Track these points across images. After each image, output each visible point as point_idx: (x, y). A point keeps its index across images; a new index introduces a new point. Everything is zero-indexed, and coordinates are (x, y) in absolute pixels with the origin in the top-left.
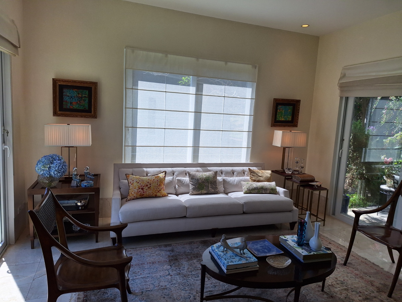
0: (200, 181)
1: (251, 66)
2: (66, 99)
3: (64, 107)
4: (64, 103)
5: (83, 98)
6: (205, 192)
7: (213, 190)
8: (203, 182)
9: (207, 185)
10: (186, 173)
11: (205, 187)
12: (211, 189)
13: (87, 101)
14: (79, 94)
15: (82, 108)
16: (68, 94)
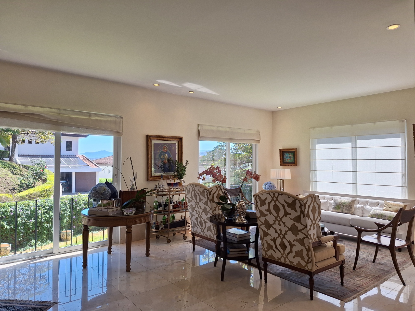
0: (338, 204)
1: (398, 121)
2: (285, 157)
3: (285, 161)
4: (284, 160)
5: (292, 157)
6: (340, 211)
7: (346, 211)
8: (340, 205)
9: (343, 207)
10: (332, 199)
11: (340, 208)
12: (345, 210)
13: (293, 158)
14: (290, 155)
15: (291, 161)
16: (286, 156)
